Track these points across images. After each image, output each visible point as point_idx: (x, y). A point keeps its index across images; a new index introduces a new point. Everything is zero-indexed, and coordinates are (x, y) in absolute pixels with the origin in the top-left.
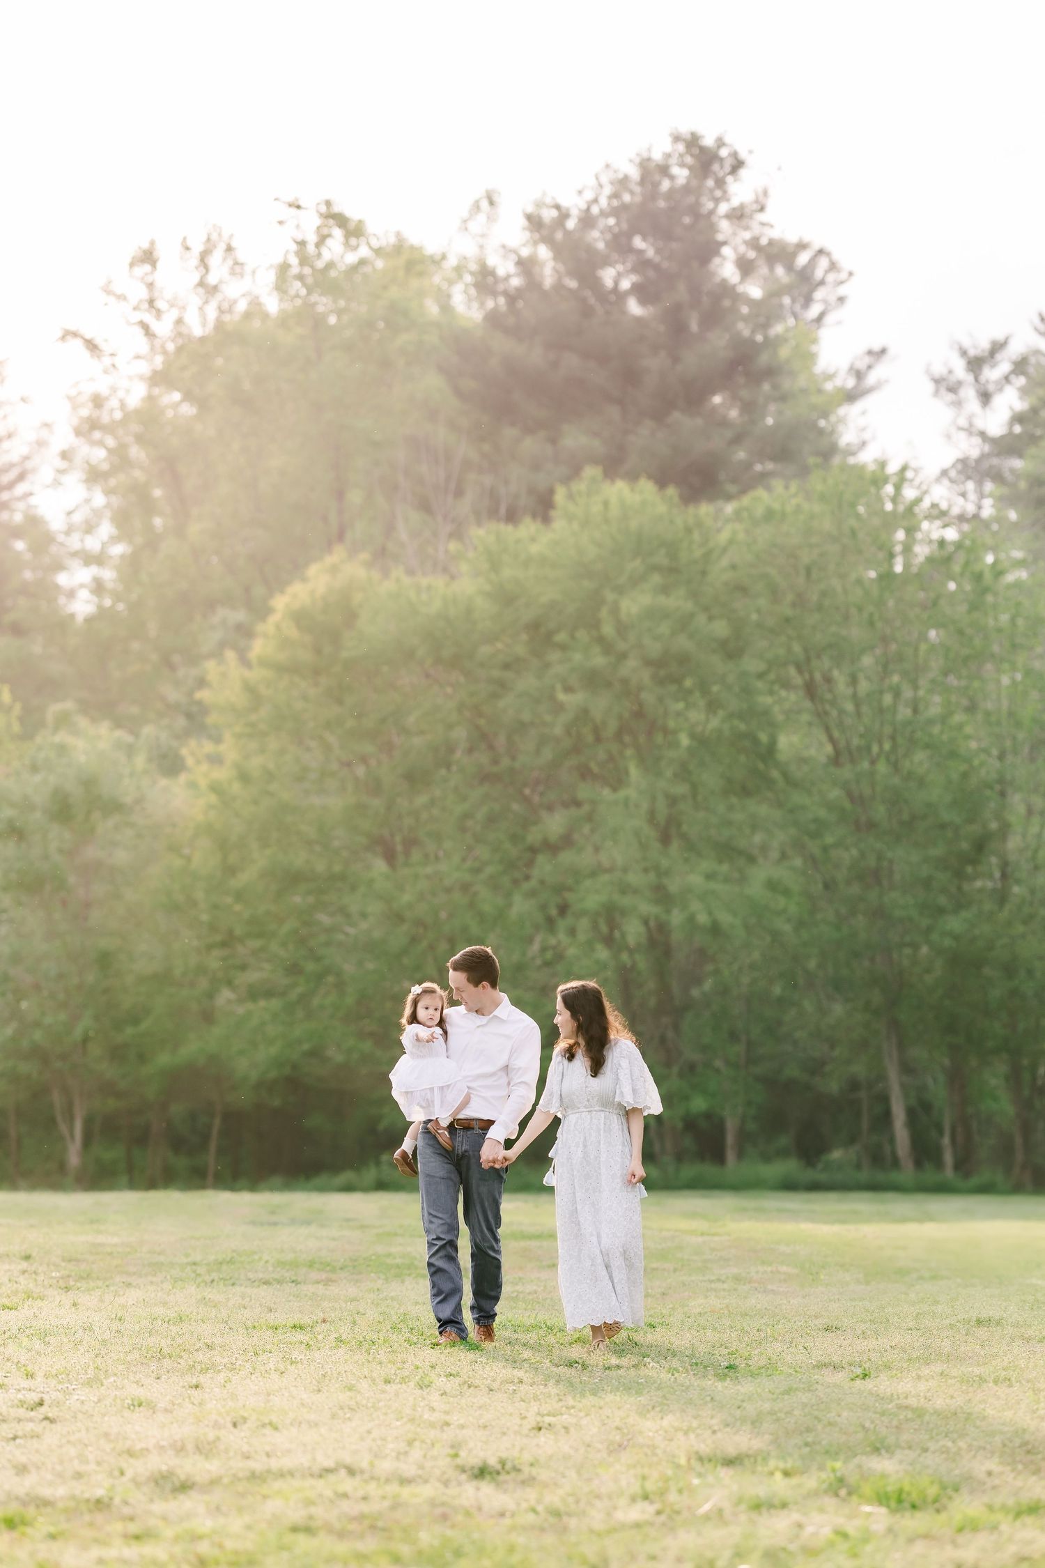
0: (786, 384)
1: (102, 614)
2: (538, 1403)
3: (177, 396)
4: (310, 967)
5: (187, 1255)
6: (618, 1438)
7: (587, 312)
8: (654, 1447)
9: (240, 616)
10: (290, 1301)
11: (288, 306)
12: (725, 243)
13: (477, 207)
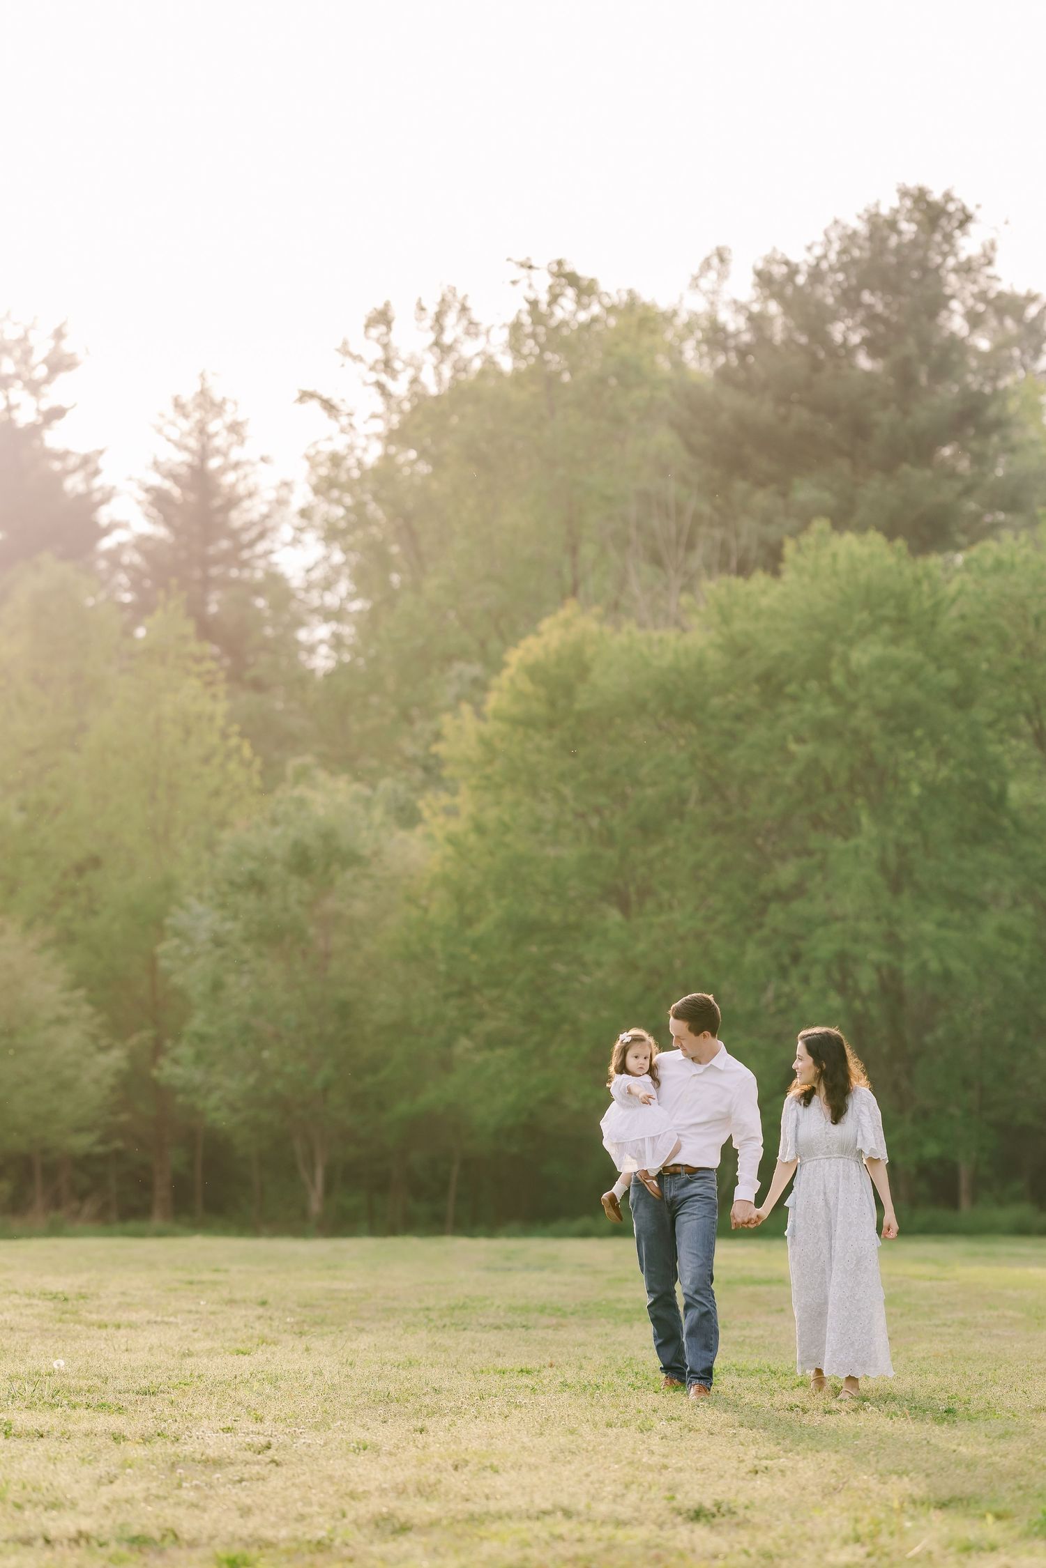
0: (1016, 436)
1: (341, 669)
2: (757, 1446)
3: (413, 454)
4: (546, 1015)
5: (420, 1301)
6: (833, 1481)
7: (816, 366)
8: (869, 1490)
9: (476, 670)
10: (519, 1346)
11: (523, 365)
12: (952, 297)
13: (707, 265)
